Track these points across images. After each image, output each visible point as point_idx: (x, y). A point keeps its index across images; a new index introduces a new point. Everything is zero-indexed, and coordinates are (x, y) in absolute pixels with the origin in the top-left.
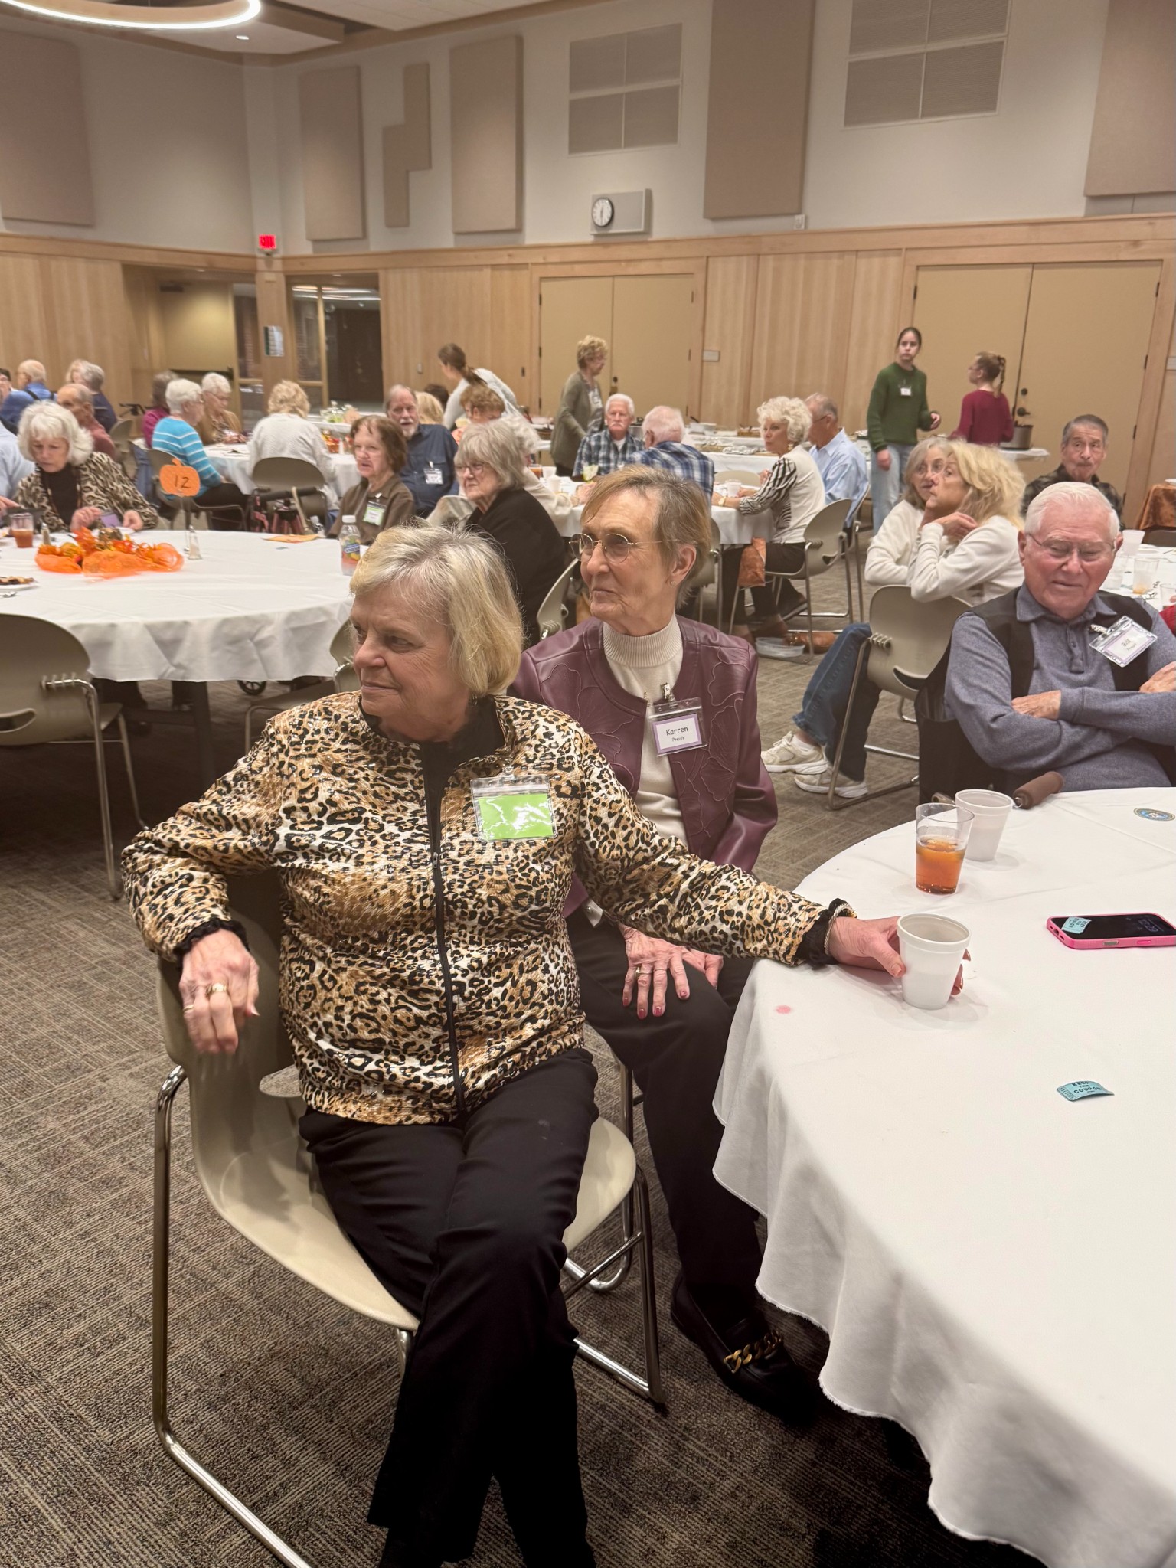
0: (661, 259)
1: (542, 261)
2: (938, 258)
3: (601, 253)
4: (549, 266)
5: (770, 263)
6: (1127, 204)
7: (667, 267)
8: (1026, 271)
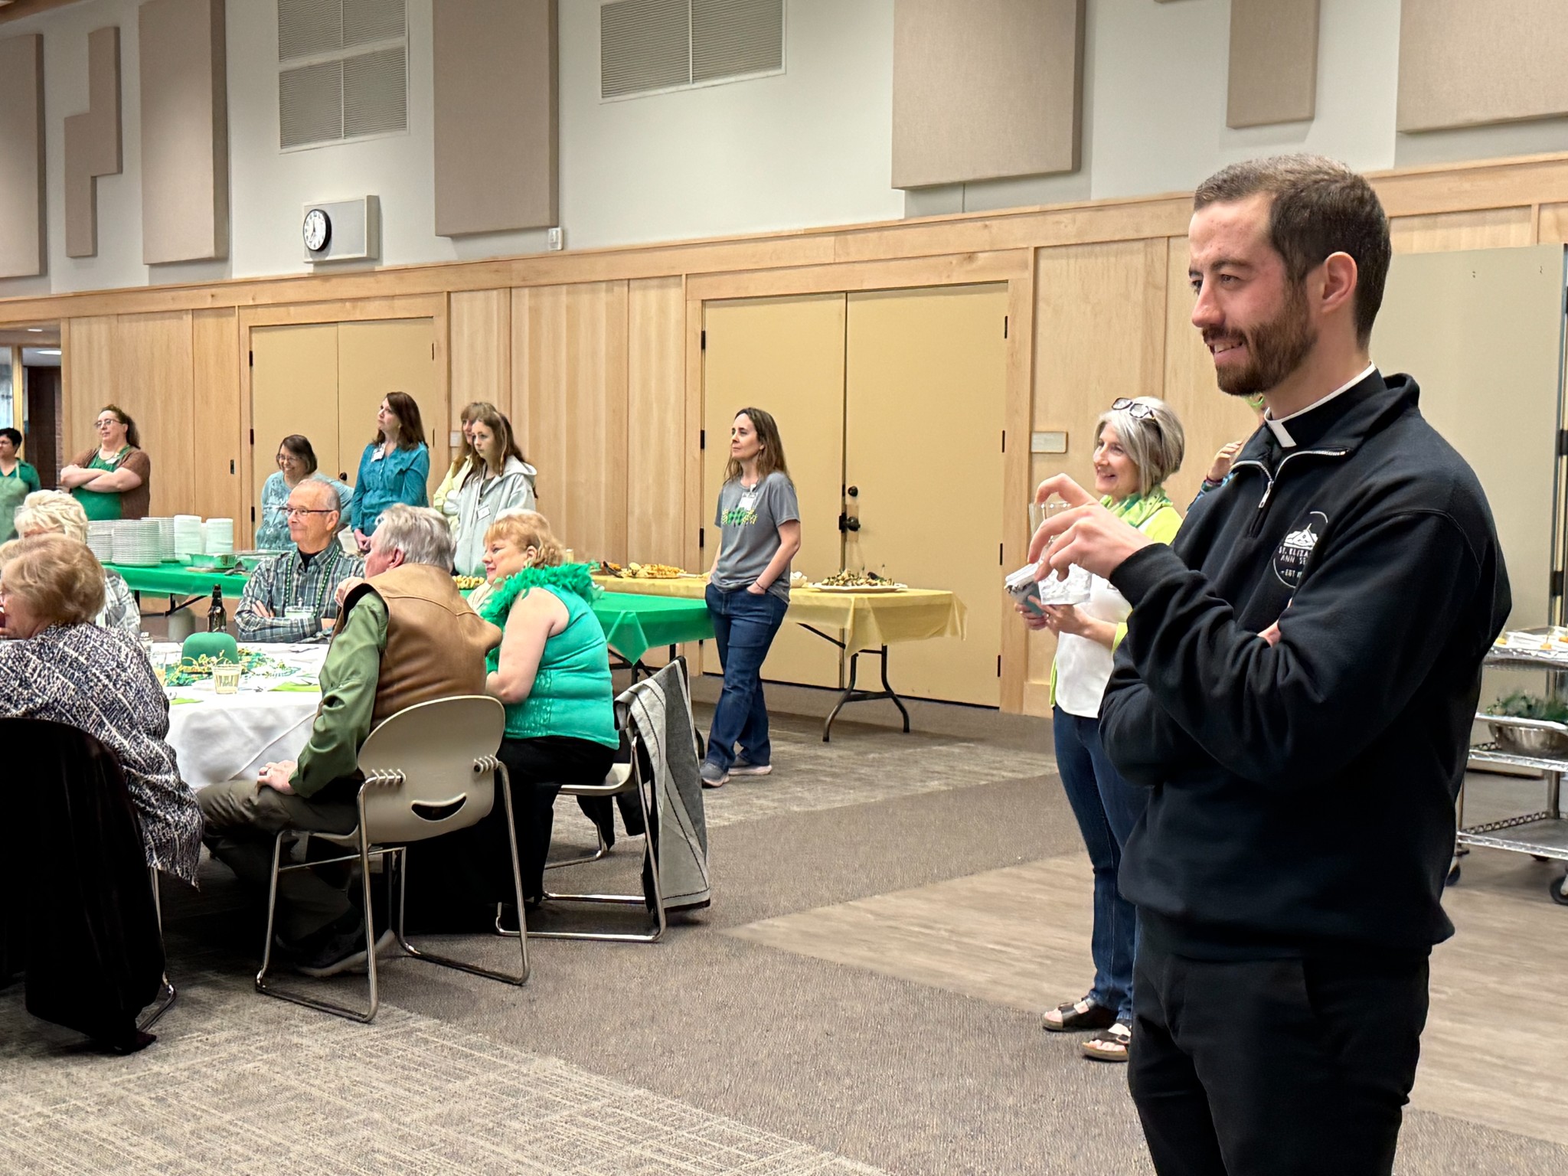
0: (393, 297)
1: (251, 303)
2: (728, 288)
3: (319, 290)
4: (259, 310)
5: (524, 300)
6: (956, 198)
7: (401, 309)
8: (839, 303)
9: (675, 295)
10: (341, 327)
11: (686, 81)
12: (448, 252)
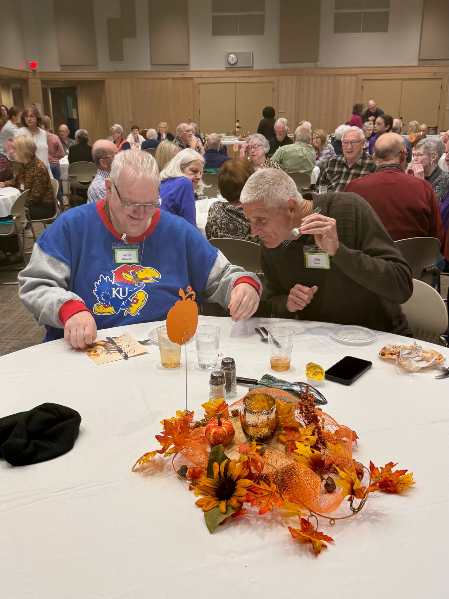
1: (200, 77)
2: (370, 77)
4: (204, 79)
5: (306, 78)
8: (400, 81)
9: (354, 78)
10: (237, 84)
11: (360, 32)
12: (279, 66)
